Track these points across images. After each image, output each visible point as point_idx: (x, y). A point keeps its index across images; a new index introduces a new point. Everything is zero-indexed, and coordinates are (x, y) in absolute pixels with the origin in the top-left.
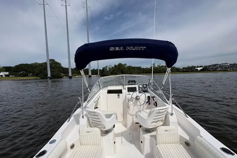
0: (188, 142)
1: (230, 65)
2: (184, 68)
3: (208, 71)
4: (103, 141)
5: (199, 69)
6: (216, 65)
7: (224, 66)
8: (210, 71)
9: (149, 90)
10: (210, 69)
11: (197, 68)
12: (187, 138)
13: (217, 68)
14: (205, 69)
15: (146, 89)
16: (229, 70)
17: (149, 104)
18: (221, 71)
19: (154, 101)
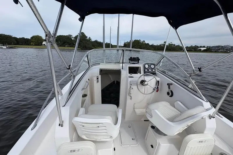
0: (225, 154)
1: (232, 47)
2: (187, 47)
3: (210, 51)
5: (202, 49)
7: (226, 48)
9: (157, 72)
10: (212, 50)
11: (201, 48)
13: (219, 50)
14: (209, 50)
15: (154, 70)
16: (229, 51)
17: (157, 91)
18: (221, 52)
19: (170, 89)
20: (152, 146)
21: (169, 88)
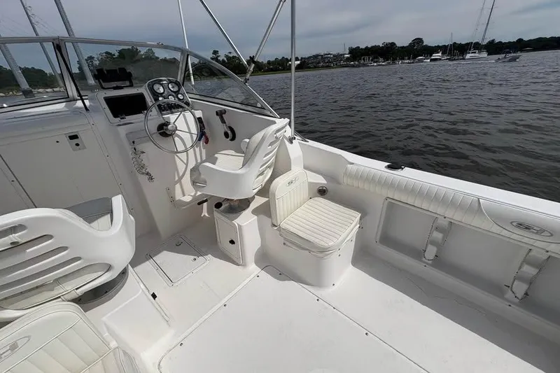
0: (323, 187)
1: (334, 56)
2: (269, 62)
3: (307, 68)
4: (108, 329)
6: (318, 55)
7: (327, 58)
8: (310, 68)
9: (190, 100)
10: (310, 65)
12: (321, 180)
13: (319, 63)
14: (303, 65)
15: (180, 97)
16: (332, 65)
18: (323, 67)
19: (225, 123)
20: (232, 242)
21: (223, 121)
